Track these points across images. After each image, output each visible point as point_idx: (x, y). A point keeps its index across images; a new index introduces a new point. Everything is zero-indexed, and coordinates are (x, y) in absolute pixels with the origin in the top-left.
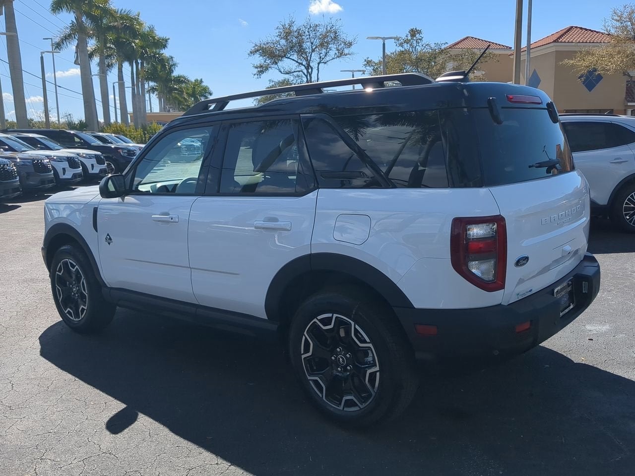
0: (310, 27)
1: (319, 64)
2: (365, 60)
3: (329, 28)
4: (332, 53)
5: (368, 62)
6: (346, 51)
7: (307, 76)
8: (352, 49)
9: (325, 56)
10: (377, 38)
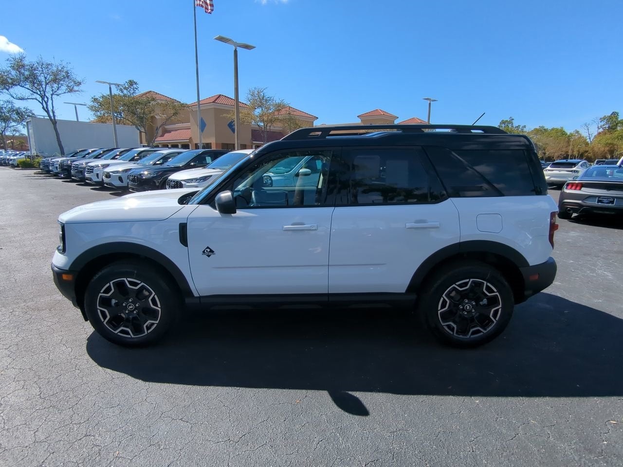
0: (43, 64)
1: (52, 95)
2: (92, 98)
3: (60, 68)
4: (64, 88)
5: (94, 100)
6: (76, 88)
7: (42, 104)
8: (82, 87)
9: (58, 89)
10: (104, 83)
